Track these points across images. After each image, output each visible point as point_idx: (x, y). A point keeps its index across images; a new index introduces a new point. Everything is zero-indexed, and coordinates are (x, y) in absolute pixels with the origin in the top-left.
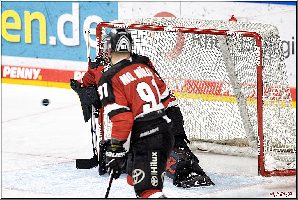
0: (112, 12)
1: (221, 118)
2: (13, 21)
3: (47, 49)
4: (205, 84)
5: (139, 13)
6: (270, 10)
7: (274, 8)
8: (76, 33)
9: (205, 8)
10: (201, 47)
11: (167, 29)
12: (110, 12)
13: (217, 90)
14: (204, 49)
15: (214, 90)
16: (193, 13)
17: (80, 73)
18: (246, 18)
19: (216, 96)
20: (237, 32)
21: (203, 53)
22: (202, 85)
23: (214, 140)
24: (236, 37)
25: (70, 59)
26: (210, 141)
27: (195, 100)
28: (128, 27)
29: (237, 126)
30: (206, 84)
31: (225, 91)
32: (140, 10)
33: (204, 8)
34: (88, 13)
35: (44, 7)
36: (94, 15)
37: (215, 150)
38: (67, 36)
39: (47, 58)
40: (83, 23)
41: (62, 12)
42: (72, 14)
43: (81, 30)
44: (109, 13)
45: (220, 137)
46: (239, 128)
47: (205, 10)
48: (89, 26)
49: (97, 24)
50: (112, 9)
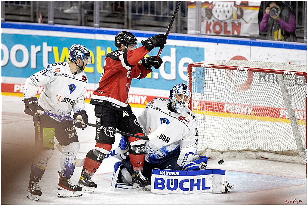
0: (200, 55)
3: (151, 82)
5: (220, 56)
8: (173, 71)
9: (269, 54)
10: (266, 82)
11: (239, 68)
14: (268, 85)
16: (260, 57)
18: (299, 61)
20: (291, 72)
21: (268, 87)
22: (266, 110)
23: (274, 151)
24: (290, 76)
26: (270, 152)
28: (211, 67)
29: (291, 141)
31: (283, 115)
32: (221, 54)
34: (182, 55)
36: (187, 57)
37: (274, 158)
38: (166, 72)
39: (152, 88)
40: (178, 62)
41: (163, 54)
42: (170, 56)
43: (177, 68)
44: (197, 56)
45: (279, 149)
46: (293, 143)
47: (269, 55)
48: (183, 65)
49: (188, 64)
50: (200, 53)
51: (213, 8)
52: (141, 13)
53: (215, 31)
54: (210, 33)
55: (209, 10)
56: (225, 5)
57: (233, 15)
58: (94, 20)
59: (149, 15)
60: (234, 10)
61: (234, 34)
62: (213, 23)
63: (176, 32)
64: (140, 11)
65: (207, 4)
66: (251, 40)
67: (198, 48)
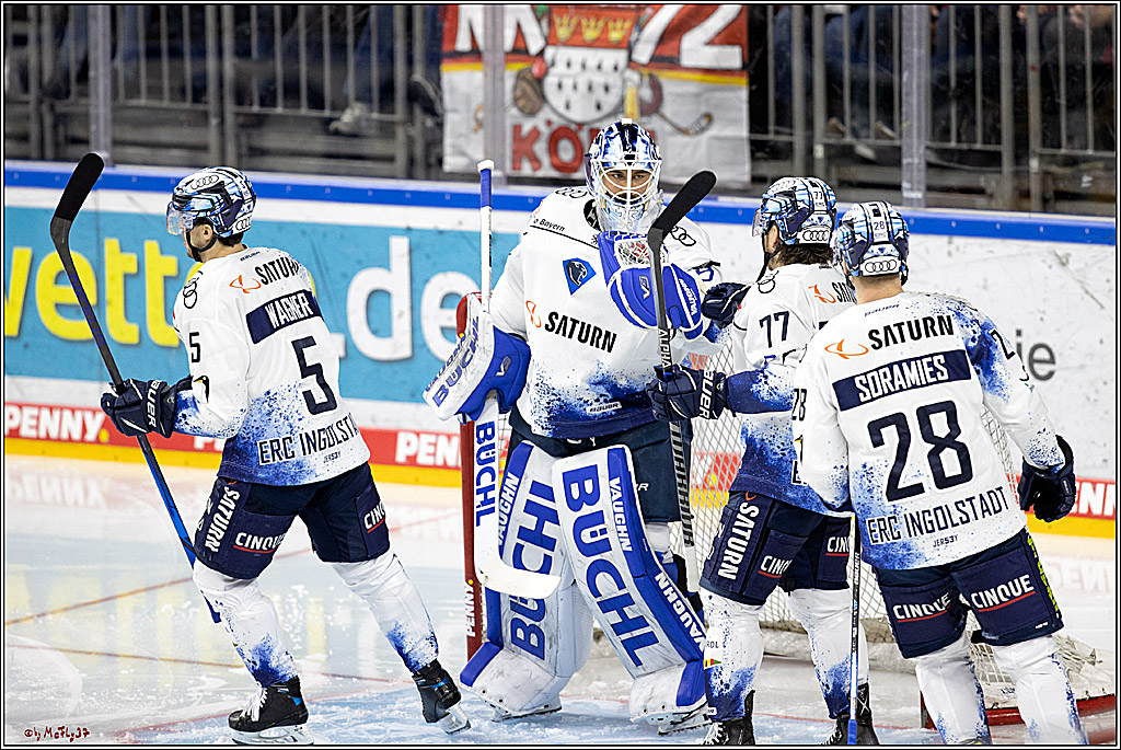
6: (954, 253)
7: (965, 247)
8: (401, 325)
17: (415, 436)
25: (386, 398)
34: (434, 264)
35: (310, 248)
36: (452, 270)
38: (375, 332)
40: (421, 293)
42: (389, 269)
48: (437, 302)
49: (458, 295)
51: (546, 73)
52: (274, 105)
53: (556, 162)
54: (535, 169)
55: (529, 82)
56: (592, 63)
57: (622, 101)
58: (92, 138)
59: (304, 111)
60: (629, 84)
62: (545, 131)
63: (410, 176)
64: (268, 99)
65: (523, 57)
67: (495, 233)
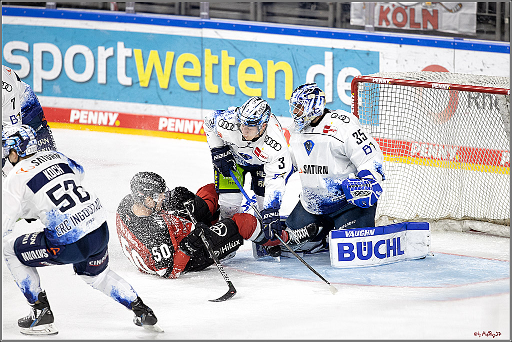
0: (372, 63)
1: (500, 193)
2: (254, 73)
4: (481, 153)
5: (404, 66)
9: (484, 62)
10: (478, 108)
11: (436, 85)
12: (370, 63)
13: (496, 159)
14: (482, 112)
15: (492, 160)
16: (469, 67)
19: (496, 167)
21: (480, 115)
22: (478, 153)
23: (490, 218)
26: (485, 220)
27: (468, 172)
28: (390, 83)
30: (483, 153)
31: (507, 161)
32: (406, 62)
33: (482, 61)
34: (343, 64)
35: (291, 55)
36: (351, 66)
37: (491, 230)
40: (337, 75)
41: (312, 62)
42: (324, 65)
43: (335, 84)
44: (368, 65)
45: (498, 215)
47: (483, 64)
48: (344, 79)
49: (353, 77)
50: (372, 59)
53: (395, 22)
54: (387, 25)
58: (201, 6)
61: (427, 28)
62: (392, 9)
63: (334, 26)
66: (455, 39)
67: (369, 51)
